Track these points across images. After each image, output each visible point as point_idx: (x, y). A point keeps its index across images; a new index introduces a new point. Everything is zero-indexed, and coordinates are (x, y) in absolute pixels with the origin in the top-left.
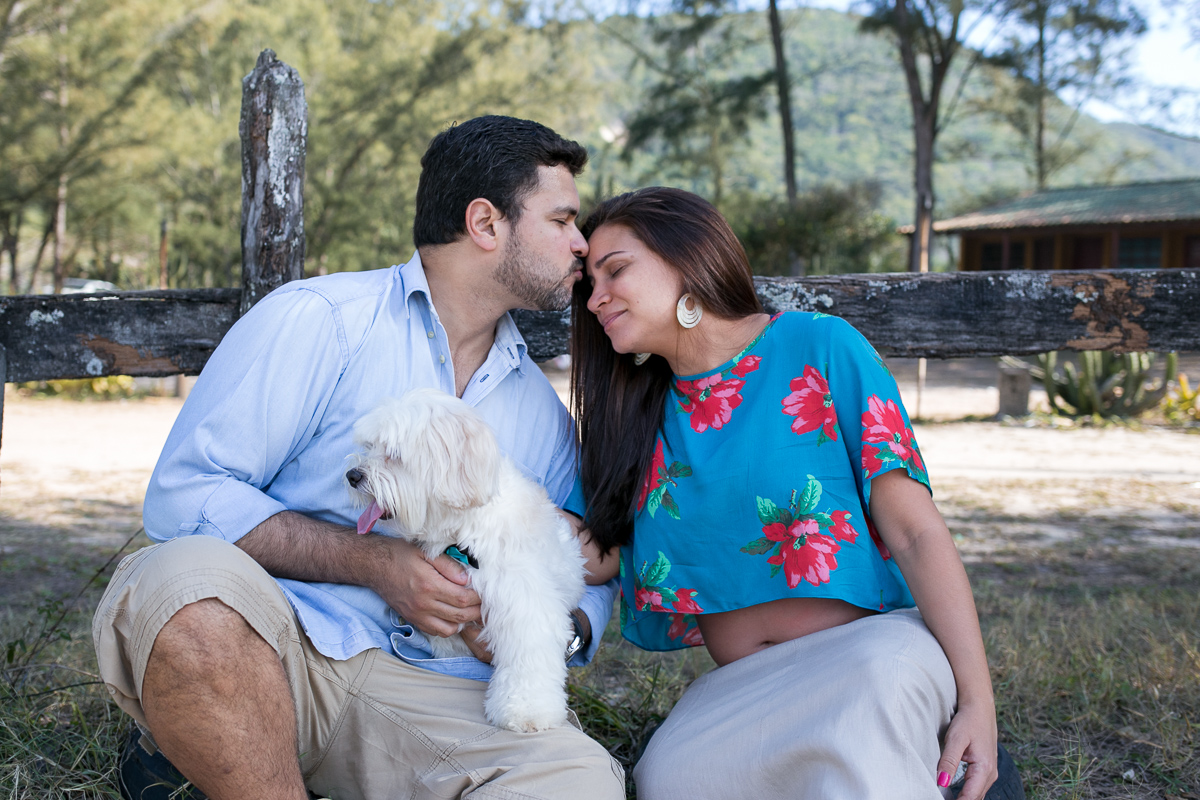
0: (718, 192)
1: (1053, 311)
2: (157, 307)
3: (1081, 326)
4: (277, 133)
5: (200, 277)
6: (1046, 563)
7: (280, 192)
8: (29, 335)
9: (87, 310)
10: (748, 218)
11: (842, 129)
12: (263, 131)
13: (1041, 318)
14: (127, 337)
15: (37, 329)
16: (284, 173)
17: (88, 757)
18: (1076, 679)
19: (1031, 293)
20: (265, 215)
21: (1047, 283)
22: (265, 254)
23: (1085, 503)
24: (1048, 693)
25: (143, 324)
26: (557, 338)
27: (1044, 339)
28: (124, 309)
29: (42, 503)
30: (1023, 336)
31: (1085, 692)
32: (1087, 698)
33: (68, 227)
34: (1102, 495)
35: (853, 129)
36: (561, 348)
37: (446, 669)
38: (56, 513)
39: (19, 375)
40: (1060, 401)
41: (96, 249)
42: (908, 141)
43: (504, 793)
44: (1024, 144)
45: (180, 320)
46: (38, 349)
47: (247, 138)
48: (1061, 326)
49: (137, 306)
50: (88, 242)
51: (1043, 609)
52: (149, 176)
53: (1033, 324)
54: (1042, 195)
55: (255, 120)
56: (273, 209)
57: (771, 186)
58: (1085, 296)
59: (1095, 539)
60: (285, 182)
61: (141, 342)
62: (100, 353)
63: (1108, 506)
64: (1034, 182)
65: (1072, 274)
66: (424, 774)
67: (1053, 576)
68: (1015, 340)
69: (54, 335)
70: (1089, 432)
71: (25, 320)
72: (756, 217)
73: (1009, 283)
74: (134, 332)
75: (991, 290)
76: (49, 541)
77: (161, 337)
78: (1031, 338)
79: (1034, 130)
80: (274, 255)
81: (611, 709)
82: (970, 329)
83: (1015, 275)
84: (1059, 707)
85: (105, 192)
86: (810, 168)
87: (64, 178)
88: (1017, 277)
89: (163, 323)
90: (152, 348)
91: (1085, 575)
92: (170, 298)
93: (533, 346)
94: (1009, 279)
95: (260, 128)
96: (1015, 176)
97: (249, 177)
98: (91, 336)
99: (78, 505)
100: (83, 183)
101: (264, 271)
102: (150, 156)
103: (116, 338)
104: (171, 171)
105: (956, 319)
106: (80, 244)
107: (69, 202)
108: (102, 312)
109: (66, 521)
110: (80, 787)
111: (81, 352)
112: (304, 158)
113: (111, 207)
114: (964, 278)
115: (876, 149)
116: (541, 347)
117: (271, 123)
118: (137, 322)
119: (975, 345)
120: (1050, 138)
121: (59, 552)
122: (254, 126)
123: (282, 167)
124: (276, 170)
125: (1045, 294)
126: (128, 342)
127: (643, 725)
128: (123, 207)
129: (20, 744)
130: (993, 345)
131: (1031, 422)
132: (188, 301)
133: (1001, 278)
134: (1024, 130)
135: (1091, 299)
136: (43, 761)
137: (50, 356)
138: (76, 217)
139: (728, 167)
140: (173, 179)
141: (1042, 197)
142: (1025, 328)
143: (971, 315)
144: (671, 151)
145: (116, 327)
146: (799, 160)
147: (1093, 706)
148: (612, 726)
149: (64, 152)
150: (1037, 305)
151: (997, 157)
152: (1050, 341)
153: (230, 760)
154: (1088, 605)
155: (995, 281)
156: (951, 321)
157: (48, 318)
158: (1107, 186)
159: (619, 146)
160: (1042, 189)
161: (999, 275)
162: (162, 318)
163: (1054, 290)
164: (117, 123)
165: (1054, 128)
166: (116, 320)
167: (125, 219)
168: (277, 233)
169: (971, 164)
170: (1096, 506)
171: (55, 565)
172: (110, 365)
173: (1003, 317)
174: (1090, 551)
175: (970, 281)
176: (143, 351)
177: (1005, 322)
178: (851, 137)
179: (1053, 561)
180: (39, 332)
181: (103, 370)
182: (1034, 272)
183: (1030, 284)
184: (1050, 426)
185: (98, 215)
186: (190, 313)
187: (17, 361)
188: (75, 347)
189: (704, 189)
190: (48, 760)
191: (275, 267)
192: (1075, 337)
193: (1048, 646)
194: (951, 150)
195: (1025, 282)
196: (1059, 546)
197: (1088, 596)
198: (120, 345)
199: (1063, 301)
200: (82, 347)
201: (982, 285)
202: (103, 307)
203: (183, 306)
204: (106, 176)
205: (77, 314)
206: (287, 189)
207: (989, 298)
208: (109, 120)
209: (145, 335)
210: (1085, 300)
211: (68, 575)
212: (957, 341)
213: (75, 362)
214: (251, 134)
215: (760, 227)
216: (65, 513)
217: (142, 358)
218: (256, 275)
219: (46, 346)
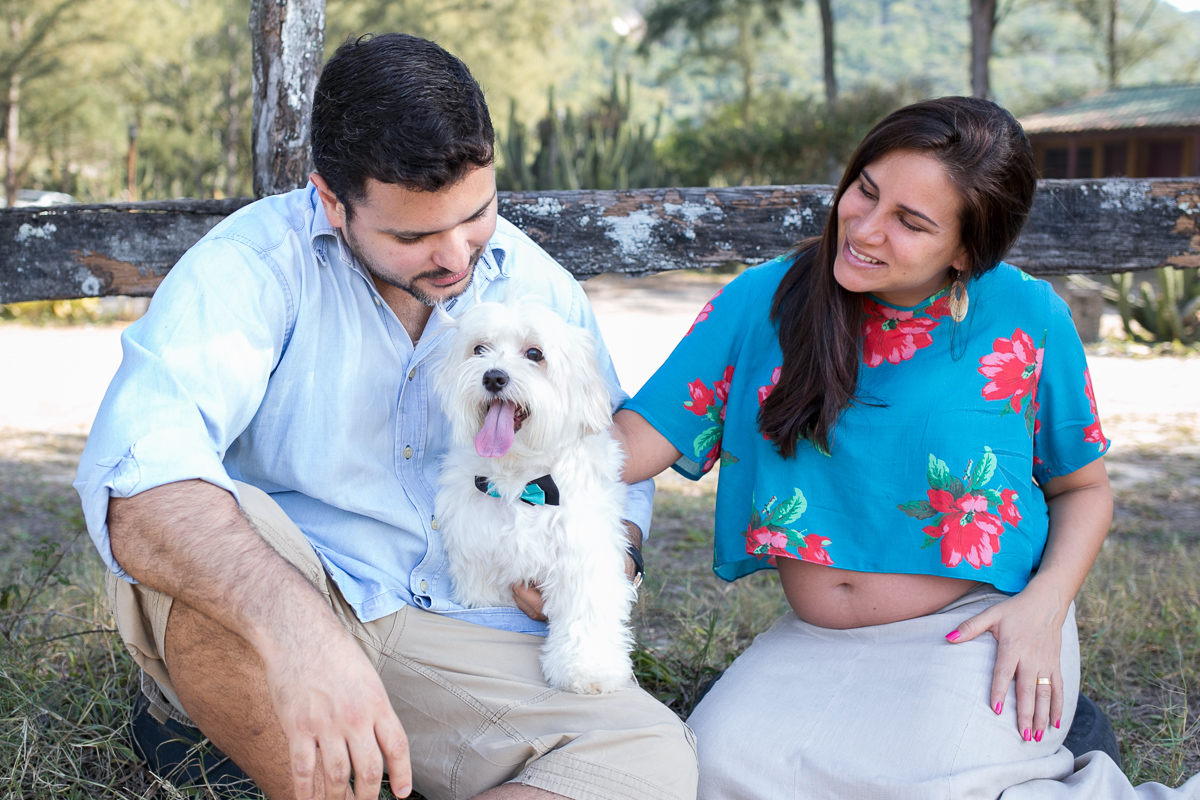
0: (747, 92)
1: (1152, 223)
2: (159, 220)
3: (1183, 241)
4: (292, 26)
5: (168, 187)
6: (1126, 506)
7: (295, 93)
8: (19, 251)
9: (82, 223)
10: (782, 120)
11: (885, 20)
12: (276, 25)
13: (1139, 232)
14: (127, 253)
15: (27, 244)
16: (299, 71)
17: (95, 711)
18: (1169, 632)
19: (1128, 204)
20: (279, 118)
21: (1147, 193)
22: (279, 161)
23: (1168, 440)
24: (1136, 648)
25: (144, 239)
26: (601, 254)
27: (1142, 255)
28: (123, 222)
29: (11, 437)
30: (1119, 251)
31: (1178, 646)
32: (1180, 653)
33: (21, 133)
34: (1186, 431)
35: (898, 19)
36: (605, 265)
37: (485, 621)
38: (26, 448)
39: (8, 295)
40: (1135, 326)
41: (52, 158)
42: (963, 33)
43: (571, 761)
44: (1095, 36)
45: (184, 235)
46: (28, 267)
47: (259, 32)
48: (1162, 240)
49: (137, 219)
50: (42, 149)
51: (1126, 557)
52: (110, 75)
53: (1130, 238)
54: (1114, 94)
55: (268, 12)
56: (287, 111)
57: (807, 85)
58: (1189, 207)
59: (1180, 480)
60: (301, 81)
61: (141, 258)
62: (96, 271)
63: (1193, 442)
64: (1105, 80)
65: (1176, 182)
66: (472, 738)
67: (1134, 520)
68: (1109, 256)
69: (46, 251)
70: (1168, 360)
71: (14, 235)
72: (790, 119)
73: (1104, 192)
74: (133, 248)
75: (1084, 201)
76: (21, 479)
77: (163, 253)
78: (1128, 254)
79: (1105, 21)
80: (289, 162)
81: (659, 662)
82: (1059, 243)
83: (1111, 184)
84: (1150, 663)
85: (62, 94)
86: (850, 64)
87: (16, 79)
88: (1113, 186)
89: (165, 238)
90: (154, 265)
91: (1171, 519)
92: (173, 210)
93: (574, 263)
94: (1105, 188)
95: (273, 21)
96: (1084, 72)
97: (260, 75)
98: (87, 252)
99: (50, 440)
100: (39, 84)
101: (278, 180)
102: (112, 54)
103: (114, 255)
104: (133, 69)
105: (1044, 232)
106: (34, 153)
107: (22, 103)
108: (98, 225)
109: (38, 456)
110: (91, 744)
111: (76, 270)
112: (321, 54)
113: (68, 111)
114: (1054, 186)
115: (924, 42)
116: (583, 263)
117: (285, 15)
118: (136, 236)
119: (1065, 262)
120: (1124, 29)
121: (33, 490)
122: (266, 19)
123: (298, 65)
124: (291, 68)
125: (1144, 204)
126: (126, 259)
127: (696, 679)
128: (83, 110)
129: (23, 696)
130: (1085, 262)
131: (1103, 349)
132: (193, 213)
133: (1095, 187)
134: (1095, 21)
135: (1196, 210)
136: (48, 715)
137: (41, 274)
138: (30, 122)
139: (757, 62)
140: (137, 78)
141: (1114, 96)
142: (1121, 243)
143: (1061, 228)
144: (694, 45)
145: (114, 242)
146: (838, 55)
147: (1188, 662)
148: (660, 681)
149: (15, 48)
150: (1135, 217)
151: (1062, 51)
152: (1150, 257)
153: (259, 720)
154: (1176, 553)
155: (1088, 190)
156: (1039, 235)
157: (39, 232)
158: (1187, 84)
159: (635, 40)
160: (1114, 88)
161: (1093, 183)
162: (165, 232)
163: (1154, 200)
164: (76, 18)
165: (1128, 18)
166: (114, 234)
167: (83, 124)
168: (291, 138)
169: (1033, 59)
170: (1179, 443)
171: (30, 505)
172: (108, 284)
173: (1097, 231)
174: (1175, 493)
175: (1061, 190)
176: (143, 268)
177: (1099, 237)
178: (896, 29)
179: (1134, 504)
180: (29, 248)
181: (100, 290)
182: (1133, 180)
183: (1127, 193)
184: (1125, 354)
185: (55, 119)
186: (195, 227)
187: (6, 281)
188: (69, 265)
189: (731, 88)
190: (54, 714)
191: (290, 176)
192: (1177, 253)
193: (1137, 598)
194: (1011, 44)
195: (1122, 191)
196: (1139, 487)
197: (1176, 542)
198: (117, 261)
199: (1164, 213)
200: (76, 265)
201: (1074, 195)
202: (100, 220)
203: (187, 218)
204: (64, 76)
205: (71, 228)
206: (303, 89)
207: (1082, 209)
208: (66, 14)
209: (146, 251)
210: (1189, 212)
211: (45, 517)
212: (1046, 257)
213: (69, 281)
214: (263, 27)
215: (796, 130)
216: (35, 448)
217: (143, 276)
218: (270, 184)
219: (37, 263)
